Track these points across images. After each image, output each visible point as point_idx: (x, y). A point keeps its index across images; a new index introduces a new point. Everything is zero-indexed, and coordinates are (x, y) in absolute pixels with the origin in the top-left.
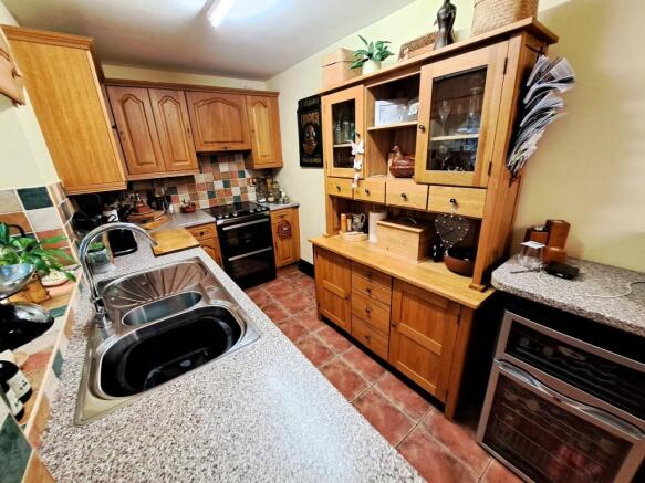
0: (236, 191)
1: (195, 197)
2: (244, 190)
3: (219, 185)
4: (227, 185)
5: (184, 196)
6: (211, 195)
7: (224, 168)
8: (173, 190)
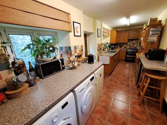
0: (135, 46)
1: (127, 46)
2: (137, 46)
3: (132, 44)
4: (133, 44)
5: (125, 46)
6: (130, 46)
7: (134, 42)
8: (124, 45)
